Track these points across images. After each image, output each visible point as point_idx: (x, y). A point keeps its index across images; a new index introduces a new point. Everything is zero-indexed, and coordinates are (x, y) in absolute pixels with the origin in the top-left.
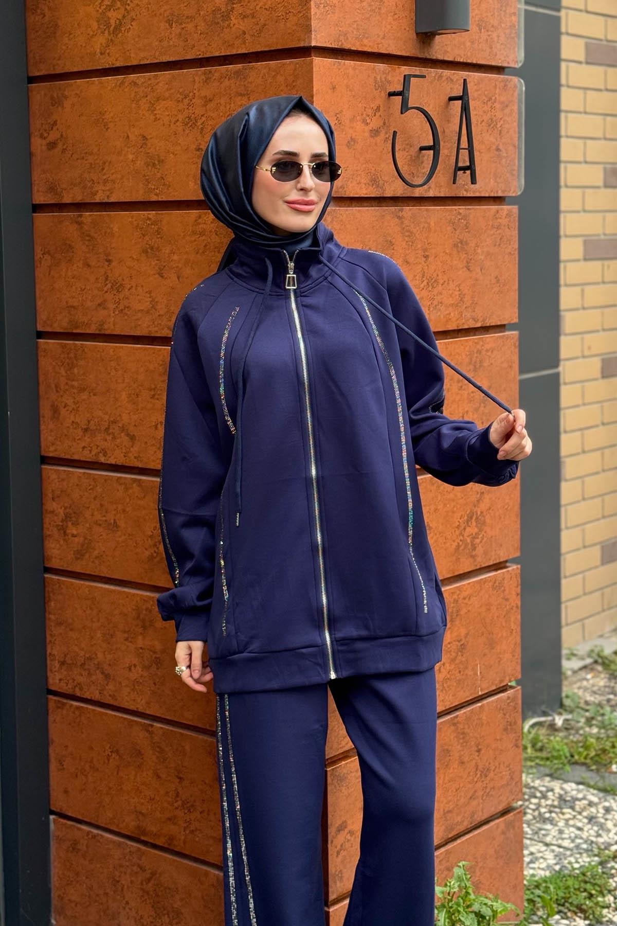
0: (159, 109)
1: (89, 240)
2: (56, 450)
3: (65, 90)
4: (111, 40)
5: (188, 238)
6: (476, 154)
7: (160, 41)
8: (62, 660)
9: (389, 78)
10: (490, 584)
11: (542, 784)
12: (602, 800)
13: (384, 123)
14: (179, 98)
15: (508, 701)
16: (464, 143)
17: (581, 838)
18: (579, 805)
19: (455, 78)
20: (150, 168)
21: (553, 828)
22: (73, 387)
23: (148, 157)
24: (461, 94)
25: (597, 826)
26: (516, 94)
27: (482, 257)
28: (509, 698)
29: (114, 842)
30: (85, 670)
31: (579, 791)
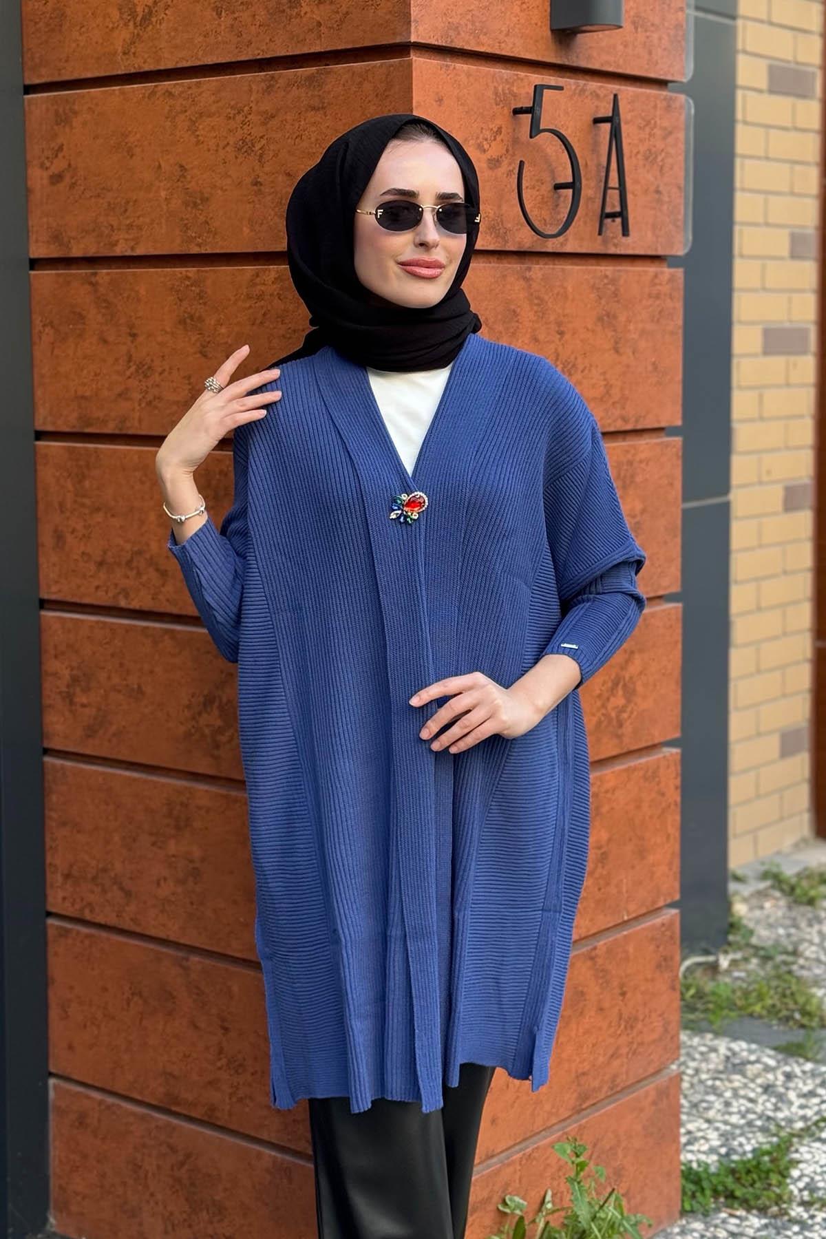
0: (203, 129)
1: (106, 307)
2: (60, 591)
3: (74, 104)
4: (138, 35)
5: (240, 303)
6: (630, 197)
7: (205, 37)
8: (66, 872)
9: (515, 89)
10: (641, 773)
11: (702, 1042)
12: (782, 1064)
13: (507, 151)
14: (230, 113)
15: (663, 929)
16: (614, 181)
17: (755, 1113)
18: (751, 1070)
19: (601, 93)
20: (189, 209)
21: (717, 1100)
22: (83, 505)
23: (187, 193)
24: (610, 114)
25: (776, 1097)
26: (683, 117)
27: (635, 336)
28: (663, 925)
29: (134, 1114)
30: (97, 885)
31: (751, 1052)
